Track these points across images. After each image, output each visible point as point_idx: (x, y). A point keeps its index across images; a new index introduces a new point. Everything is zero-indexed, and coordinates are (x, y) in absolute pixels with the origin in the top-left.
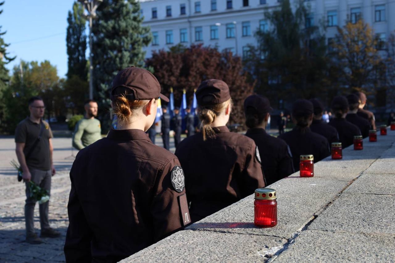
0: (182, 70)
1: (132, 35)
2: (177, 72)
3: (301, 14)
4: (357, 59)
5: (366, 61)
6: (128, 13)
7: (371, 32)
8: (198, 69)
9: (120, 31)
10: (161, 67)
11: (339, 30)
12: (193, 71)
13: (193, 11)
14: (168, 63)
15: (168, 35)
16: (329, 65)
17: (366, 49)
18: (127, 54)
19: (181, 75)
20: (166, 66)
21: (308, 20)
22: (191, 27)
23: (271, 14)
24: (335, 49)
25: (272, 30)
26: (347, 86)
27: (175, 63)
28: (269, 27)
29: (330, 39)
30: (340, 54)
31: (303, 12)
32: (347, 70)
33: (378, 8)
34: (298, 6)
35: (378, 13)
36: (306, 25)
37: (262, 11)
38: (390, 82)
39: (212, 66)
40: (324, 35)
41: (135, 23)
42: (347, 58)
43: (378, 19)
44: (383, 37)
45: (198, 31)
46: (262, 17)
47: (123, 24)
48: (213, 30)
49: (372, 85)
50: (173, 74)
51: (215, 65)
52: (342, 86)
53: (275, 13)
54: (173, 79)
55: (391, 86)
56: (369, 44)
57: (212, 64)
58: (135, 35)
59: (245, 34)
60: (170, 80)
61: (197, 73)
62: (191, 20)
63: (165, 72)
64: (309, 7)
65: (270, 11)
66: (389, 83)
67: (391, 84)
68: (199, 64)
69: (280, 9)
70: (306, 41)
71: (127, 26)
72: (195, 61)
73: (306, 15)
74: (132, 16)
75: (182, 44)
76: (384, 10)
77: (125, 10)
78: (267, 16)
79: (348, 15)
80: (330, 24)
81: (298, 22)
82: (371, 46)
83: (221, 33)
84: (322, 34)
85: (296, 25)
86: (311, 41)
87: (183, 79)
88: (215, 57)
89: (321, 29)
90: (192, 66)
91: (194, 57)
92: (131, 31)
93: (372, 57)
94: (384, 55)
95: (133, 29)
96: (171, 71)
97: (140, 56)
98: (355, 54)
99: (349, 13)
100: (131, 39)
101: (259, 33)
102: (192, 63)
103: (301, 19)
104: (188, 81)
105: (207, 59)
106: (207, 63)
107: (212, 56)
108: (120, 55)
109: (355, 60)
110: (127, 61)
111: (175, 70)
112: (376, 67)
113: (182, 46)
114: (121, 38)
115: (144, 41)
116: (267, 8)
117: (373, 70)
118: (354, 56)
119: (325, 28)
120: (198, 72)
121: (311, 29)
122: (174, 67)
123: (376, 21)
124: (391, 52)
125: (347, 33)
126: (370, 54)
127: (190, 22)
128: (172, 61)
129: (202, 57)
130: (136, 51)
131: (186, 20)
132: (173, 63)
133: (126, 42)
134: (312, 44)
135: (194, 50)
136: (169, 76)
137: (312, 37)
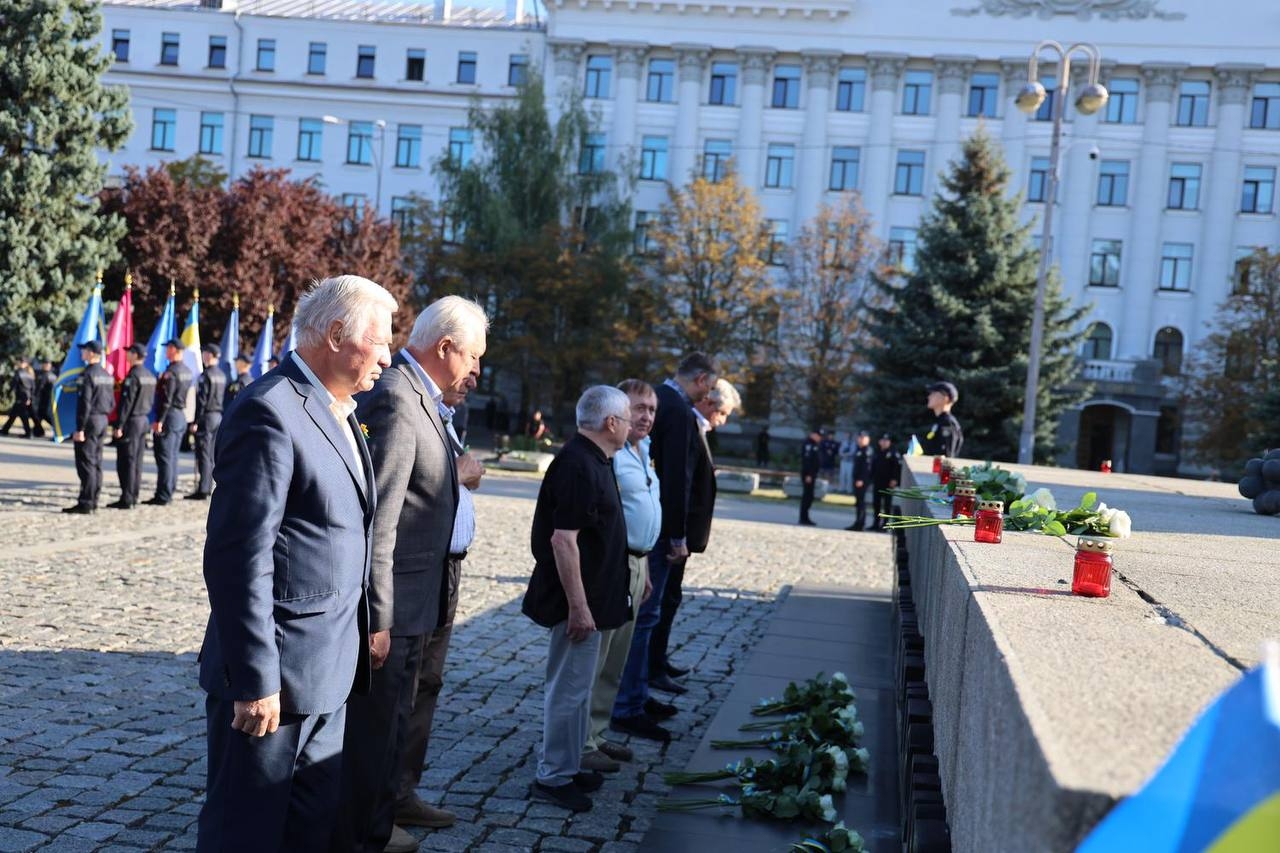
0: (215, 239)
1: (64, 107)
2: (202, 244)
3: (572, 131)
4: (711, 281)
5: (732, 290)
6: (57, 35)
7: (754, 212)
8: (268, 245)
9: (26, 88)
10: (151, 222)
11: (673, 194)
12: (249, 248)
13: (250, 62)
14: (177, 213)
15: (161, 121)
16: (632, 286)
17: (737, 257)
18: (42, 165)
19: (213, 254)
20: (166, 220)
21: (589, 148)
22: (236, 113)
23: (489, 115)
24: (653, 245)
25: (487, 163)
26: (677, 352)
27: (197, 214)
28: (478, 153)
29: (642, 214)
30: (669, 260)
31: (578, 125)
32: (681, 306)
33: (777, 152)
34: (567, 109)
35: (774, 163)
36: (580, 164)
37: (465, 103)
38: (789, 354)
39: (312, 241)
40: (628, 201)
41: (79, 72)
42: (687, 274)
43: (772, 181)
44: (779, 229)
45: (260, 129)
46: (462, 120)
47: (39, 68)
48: (309, 131)
49: (741, 357)
50: (186, 249)
51: (321, 241)
52: (664, 350)
53: (500, 115)
54: (185, 262)
55: (792, 367)
56: (746, 246)
57: (310, 236)
58: (77, 111)
59: (403, 161)
60: (174, 265)
61: (262, 257)
62: (239, 88)
63: (162, 239)
64: (598, 115)
65: (486, 105)
66: (785, 359)
67: (791, 361)
68: (271, 231)
69: (514, 105)
70: (579, 209)
71: (51, 77)
72: (262, 218)
73: (584, 135)
74: (71, 46)
75: (204, 157)
76: (792, 158)
77: (48, 23)
78: (476, 120)
79: (698, 157)
80: (647, 174)
81: (563, 153)
82: (750, 252)
83: (332, 146)
84: (622, 199)
85: (554, 159)
86: (591, 210)
87: (218, 267)
88: (321, 217)
89: (621, 182)
90: (251, 233)
91: (260, 207)
92: (63, 95)
93: (747, 281)
94: (781, 281)
95: (71, 88)
96: (181, 237)
97: (87, 175)
98: (707, 264)
99: (701, 152)
100: (63, 120)
101: (448, 165)
102: (252, 222)
103: (570, 144)
104: (232, 275)
105: (296, 220)
106: (296, 229)
107: (314, 213)
108: (16, 162)
109: (706, 283)
110: (39, 186)
111: (196, 238)
112: (753, 311)
113: (209, 164)
114: (26, 111)
115: (102, 133)
116: (477, 96)
117: (746, 315)
118: (703, 272)
119: (633, 181)
120: (266, 252)
121: (594, 179)
122: (193, 228)
123: (767, 186)
124: (798, 273)
125: (692, 204)
126: (745, 272)
127: (236, 94)
128: (189, 206)
129: (284, 212)
130: (73, 160)
131: (226, 88)
132: (190, 215)
133: (45, 125)
134: (593, 221)
135: (258, 185)
136: (174, 253)
137: (595, 200)
